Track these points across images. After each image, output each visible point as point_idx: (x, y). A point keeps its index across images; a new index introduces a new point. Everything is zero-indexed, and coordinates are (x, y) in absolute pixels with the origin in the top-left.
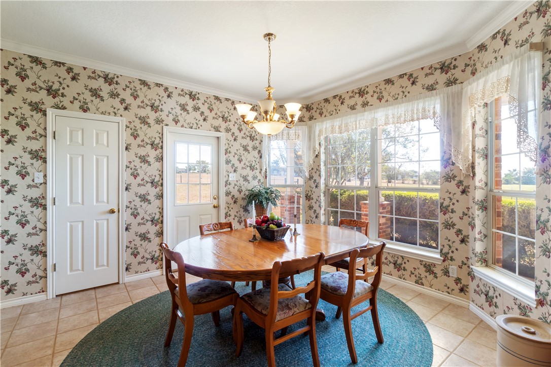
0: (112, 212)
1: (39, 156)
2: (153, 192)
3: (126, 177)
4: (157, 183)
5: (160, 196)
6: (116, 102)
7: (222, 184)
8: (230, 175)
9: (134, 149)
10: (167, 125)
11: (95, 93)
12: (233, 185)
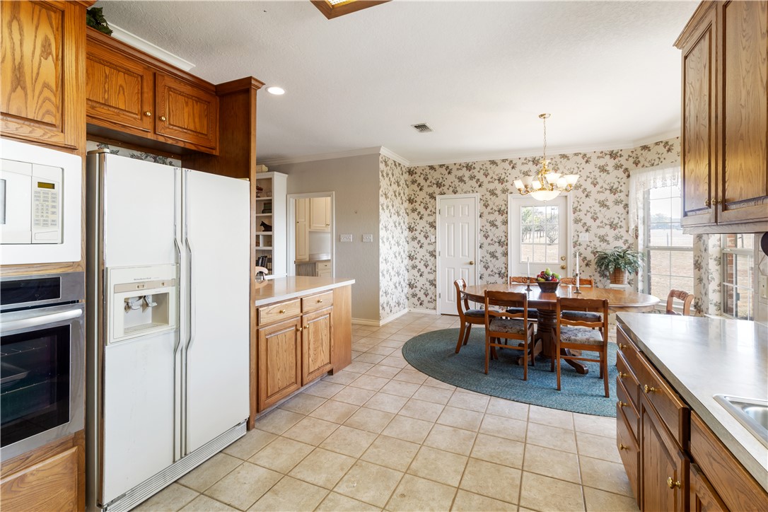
0: (471, 263)
1: (433, 225)
2: (500, 250)
3: (480, 238)
4: (503, 242)
5: (506, 254)
6: (473, 183)
7: (570, 244)
8: (580, 235)
9: (486, 216)
10: (511, 193)
11: (461, 179)
12: (584, 246)
